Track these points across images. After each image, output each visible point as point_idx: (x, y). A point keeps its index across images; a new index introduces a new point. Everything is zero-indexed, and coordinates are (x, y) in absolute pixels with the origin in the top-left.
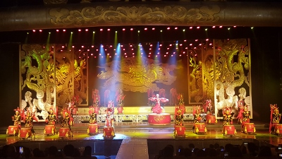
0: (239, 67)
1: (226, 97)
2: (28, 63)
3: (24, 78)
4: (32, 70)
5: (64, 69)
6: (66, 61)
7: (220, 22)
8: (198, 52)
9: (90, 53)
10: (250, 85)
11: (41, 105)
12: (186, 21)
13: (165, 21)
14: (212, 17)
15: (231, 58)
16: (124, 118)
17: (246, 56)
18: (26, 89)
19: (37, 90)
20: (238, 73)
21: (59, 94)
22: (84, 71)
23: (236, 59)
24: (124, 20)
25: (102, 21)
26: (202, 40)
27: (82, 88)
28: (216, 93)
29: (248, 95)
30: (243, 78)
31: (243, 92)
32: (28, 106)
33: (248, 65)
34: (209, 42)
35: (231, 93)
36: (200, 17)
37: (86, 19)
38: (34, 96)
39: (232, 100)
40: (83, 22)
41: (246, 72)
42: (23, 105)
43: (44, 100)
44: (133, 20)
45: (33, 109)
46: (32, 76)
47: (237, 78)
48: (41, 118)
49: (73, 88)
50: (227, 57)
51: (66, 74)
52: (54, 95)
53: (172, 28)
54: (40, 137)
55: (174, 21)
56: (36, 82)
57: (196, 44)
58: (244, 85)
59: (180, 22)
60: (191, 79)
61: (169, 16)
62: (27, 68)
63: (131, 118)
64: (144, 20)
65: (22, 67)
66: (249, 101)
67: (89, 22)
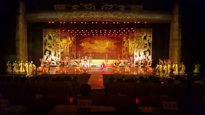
0: (146, 42)
1: (140, 56)
2: (47, 38)
3: (45, 45)
4: (49, 41)
5: (64, 41)
6: (65, 37)
7: (138, 20)
8: (128, 34)
9: (76, 34)
10: (151, 50)
11: (54, 58)
12: (122, 19)
13: (113, 19)
14: (135, 17)
15: (143, 37)
16: (92, 65)
17: (150, 37)
18: (46, 50)
19: (51, 51)
20: (146, 44)
21: (62, 53)
22: (74, 42)
23: (145, 38)
24: (93, 18)
25: (82, 19)
26: (130, 29)
27: (73, 50)
28: (135, 54)
29: (150, 55)
30: (148, 47)
31: (147, 53)
32: (47, 58)
33: (151, 41)
34: (133, 30)
35: (142, 54)
36: (129, 17)
37: (75, 17)
38: (50, 53)
39: (142, 57)
40: (73, 19)
41: (149, 44)
42: (45, 57)
43: (55, 55)
44: (97, 18)
45: (50, 59)
46: (49, 44)
47: (145, 47)
48: (53, 64)
49: (68, 50)
50: (141, 37)
51: (65, 43)
52: (59, 53)
53: (116, 22)
54: (53, 72)
55: (117, 19)
56: (51, 47)
57: (127, 31)
58: (148, 50)
59: (120, 20)
60: (124, 47)
61: (115, 17)
62: (47, 40)
63: (95, 65)
64: (102, 19)
65: (44, 40)
66: (150, 57)
67: (76, 19)
